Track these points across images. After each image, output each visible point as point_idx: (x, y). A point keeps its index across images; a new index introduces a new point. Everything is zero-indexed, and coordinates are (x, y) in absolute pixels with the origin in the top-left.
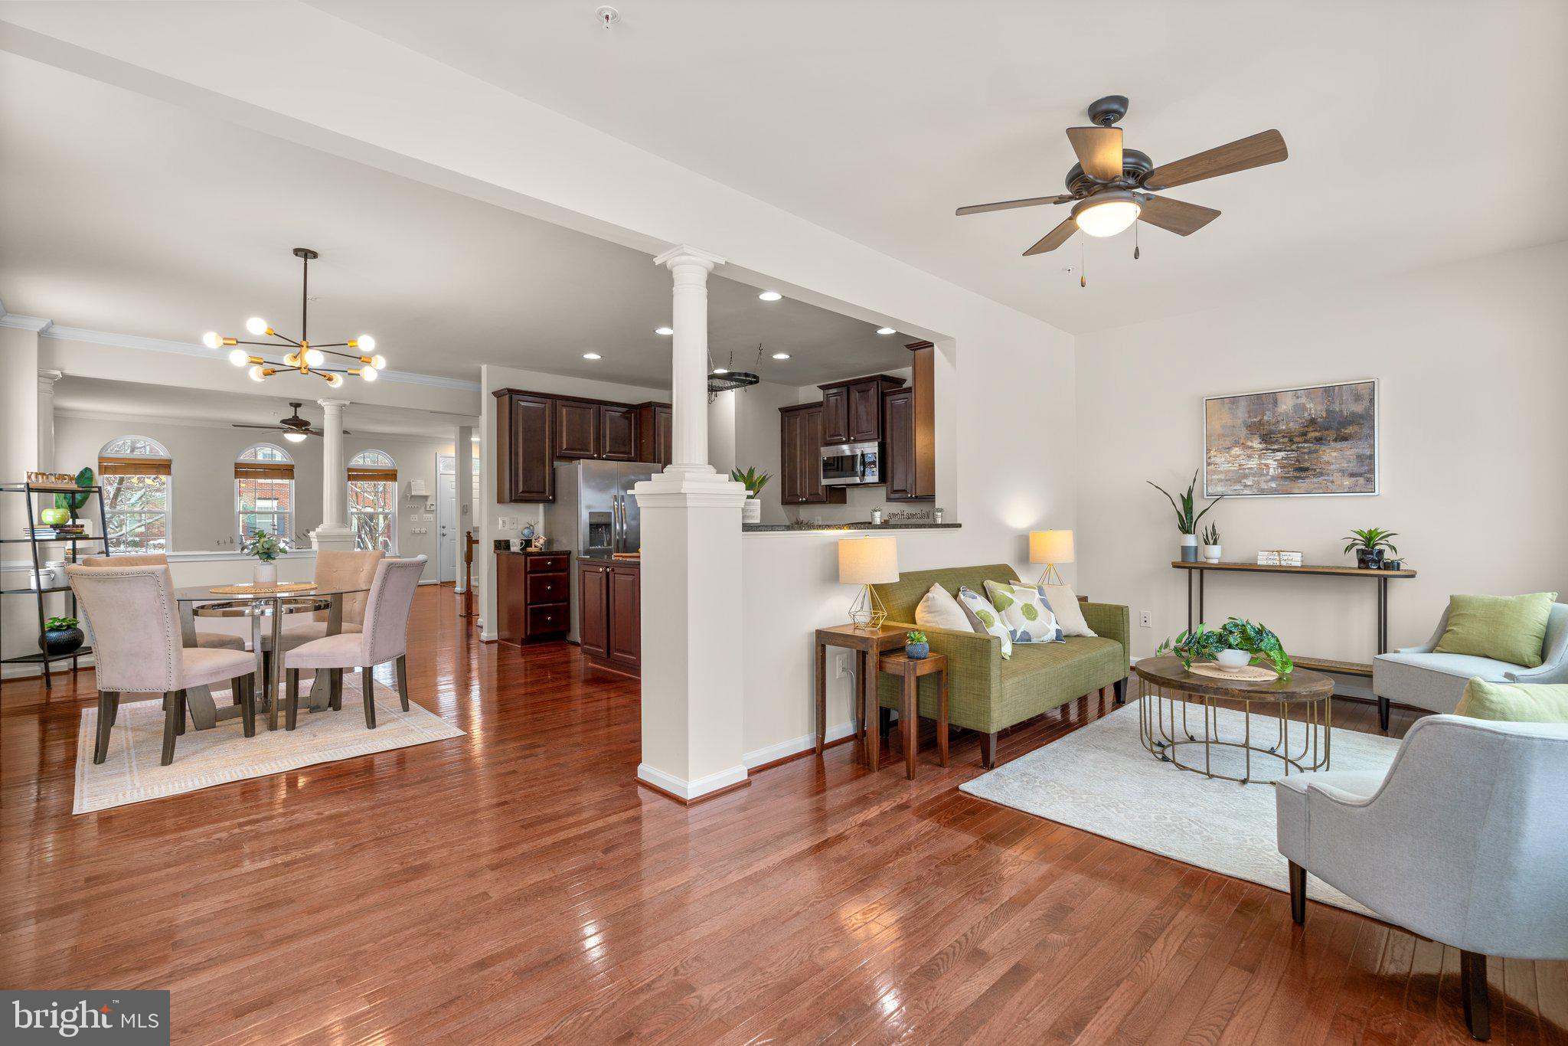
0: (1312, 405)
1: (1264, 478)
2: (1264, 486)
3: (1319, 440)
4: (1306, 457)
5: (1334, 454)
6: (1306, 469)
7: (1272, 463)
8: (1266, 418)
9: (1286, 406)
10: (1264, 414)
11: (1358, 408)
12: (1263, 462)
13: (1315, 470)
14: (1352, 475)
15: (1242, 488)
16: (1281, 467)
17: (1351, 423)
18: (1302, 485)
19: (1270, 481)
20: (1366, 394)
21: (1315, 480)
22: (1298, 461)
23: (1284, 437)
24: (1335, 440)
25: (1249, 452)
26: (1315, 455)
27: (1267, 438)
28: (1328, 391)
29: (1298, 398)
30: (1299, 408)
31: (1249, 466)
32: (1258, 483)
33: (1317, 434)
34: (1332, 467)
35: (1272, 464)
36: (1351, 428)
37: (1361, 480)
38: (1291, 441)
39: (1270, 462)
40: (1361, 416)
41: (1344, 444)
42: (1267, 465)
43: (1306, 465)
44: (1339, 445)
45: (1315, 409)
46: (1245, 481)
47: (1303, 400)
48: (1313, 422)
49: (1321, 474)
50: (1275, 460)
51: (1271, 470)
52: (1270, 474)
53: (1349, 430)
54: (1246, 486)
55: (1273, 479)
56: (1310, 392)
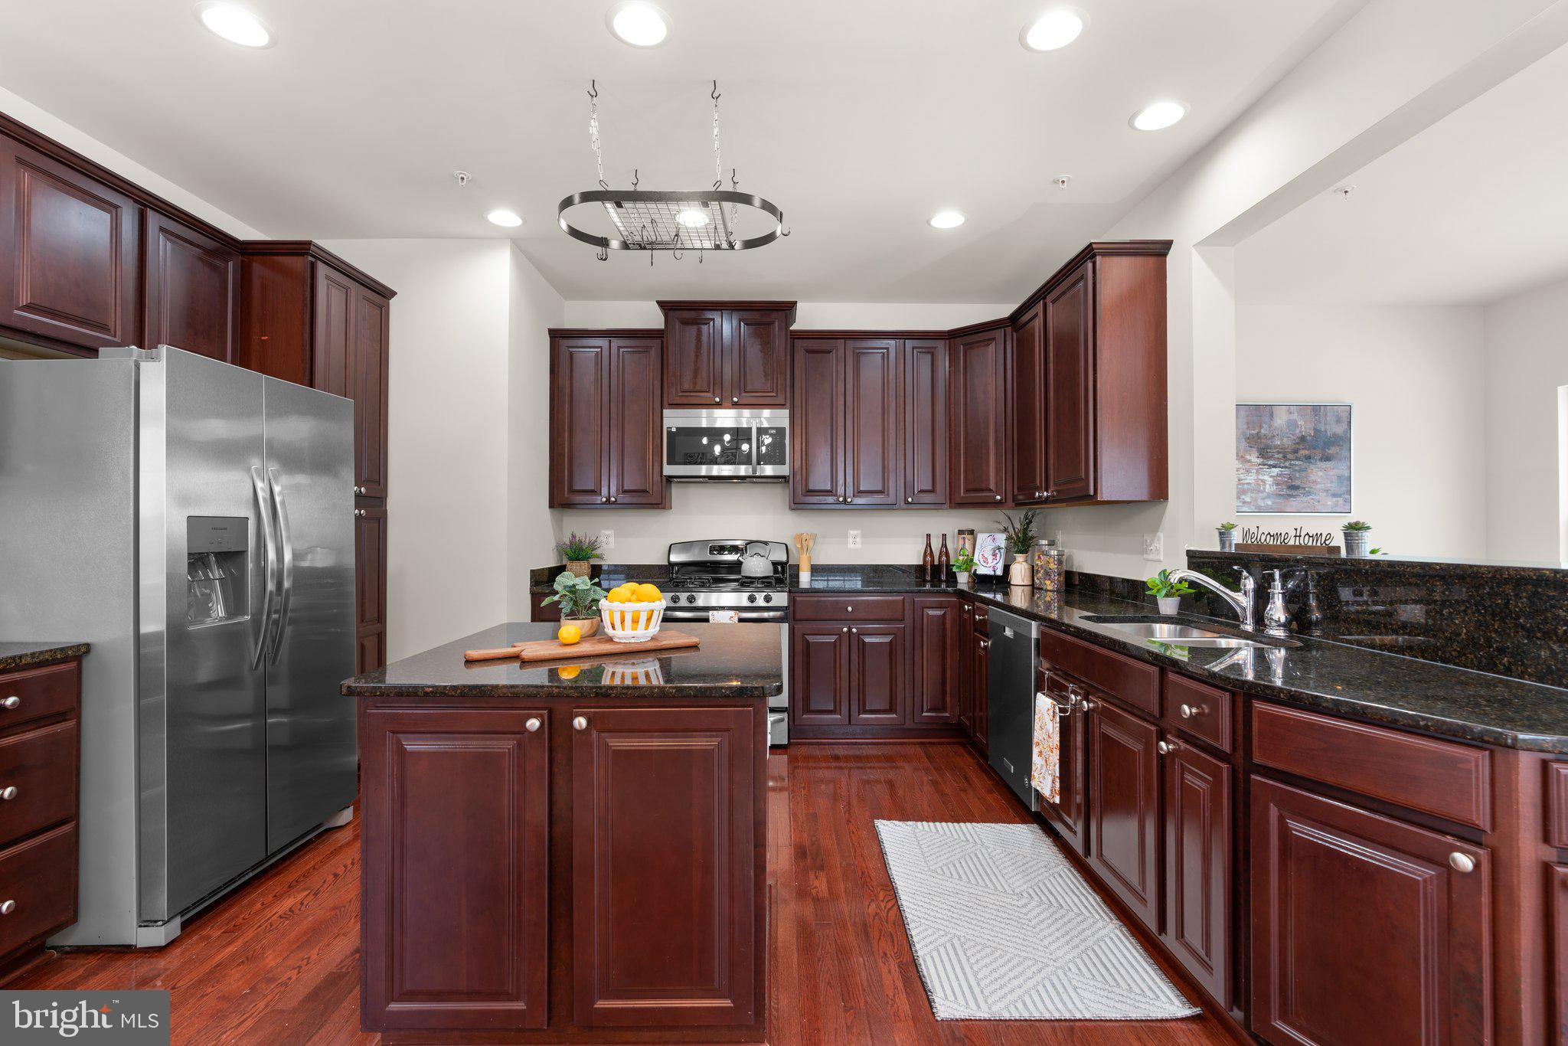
0: (1303, 423)
1: (1261, 495)
2: (1261, 503)
3: (1308, 458)
4: (1297, 475)
5: (1320, 474)
6: (1297, 488)
7: (1269, 478)
8: (1263, 431)
9: (1281, 420)
10: (1261, 427)
11: (1339, 430)
12: (1261, 477)
13: (1304, 488)
14: (1334, 495)
15: (1241, 504)
16: (1277, 484)
17: (1333, 444)
18: (1294, 503)
19: (1266, 498)
20: (1344, 414)
21: (1305, 499)
22: (1290, 478)
23: (1279, 453)
24: (1321, 460)
25: (1247, 466)
26: (1304, 474)
27: (1264, 453)
28: (1316, 409)
29: (1291, 413)
30: (1292, 424)
31: (1248, 481)
32: (1256, 500)
33: (1307, 452)
34: (1319, 486)
35: (1269, 480)
36: (1333, 448)
37: (1341, 501)
38: (1284, 457)
39: (1266, 478)
40: (1341, 438)
41: (1328, 464)
42: (1264, 481)
43: (1297, 483)
44: (1324, 465)
45: (1305, 427)
46: (1243, 497)
47: (1295, 416)
48: (1303, 439)
49: (1309, 493)
50: (1271, 477)
51: (1268, 487)
52: (1267, 491)
53: (1332, 451)
54: (1244, 502)
55: (1269, 496)
56: (1302, 408)
